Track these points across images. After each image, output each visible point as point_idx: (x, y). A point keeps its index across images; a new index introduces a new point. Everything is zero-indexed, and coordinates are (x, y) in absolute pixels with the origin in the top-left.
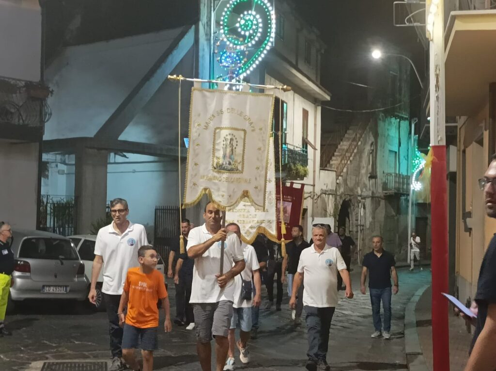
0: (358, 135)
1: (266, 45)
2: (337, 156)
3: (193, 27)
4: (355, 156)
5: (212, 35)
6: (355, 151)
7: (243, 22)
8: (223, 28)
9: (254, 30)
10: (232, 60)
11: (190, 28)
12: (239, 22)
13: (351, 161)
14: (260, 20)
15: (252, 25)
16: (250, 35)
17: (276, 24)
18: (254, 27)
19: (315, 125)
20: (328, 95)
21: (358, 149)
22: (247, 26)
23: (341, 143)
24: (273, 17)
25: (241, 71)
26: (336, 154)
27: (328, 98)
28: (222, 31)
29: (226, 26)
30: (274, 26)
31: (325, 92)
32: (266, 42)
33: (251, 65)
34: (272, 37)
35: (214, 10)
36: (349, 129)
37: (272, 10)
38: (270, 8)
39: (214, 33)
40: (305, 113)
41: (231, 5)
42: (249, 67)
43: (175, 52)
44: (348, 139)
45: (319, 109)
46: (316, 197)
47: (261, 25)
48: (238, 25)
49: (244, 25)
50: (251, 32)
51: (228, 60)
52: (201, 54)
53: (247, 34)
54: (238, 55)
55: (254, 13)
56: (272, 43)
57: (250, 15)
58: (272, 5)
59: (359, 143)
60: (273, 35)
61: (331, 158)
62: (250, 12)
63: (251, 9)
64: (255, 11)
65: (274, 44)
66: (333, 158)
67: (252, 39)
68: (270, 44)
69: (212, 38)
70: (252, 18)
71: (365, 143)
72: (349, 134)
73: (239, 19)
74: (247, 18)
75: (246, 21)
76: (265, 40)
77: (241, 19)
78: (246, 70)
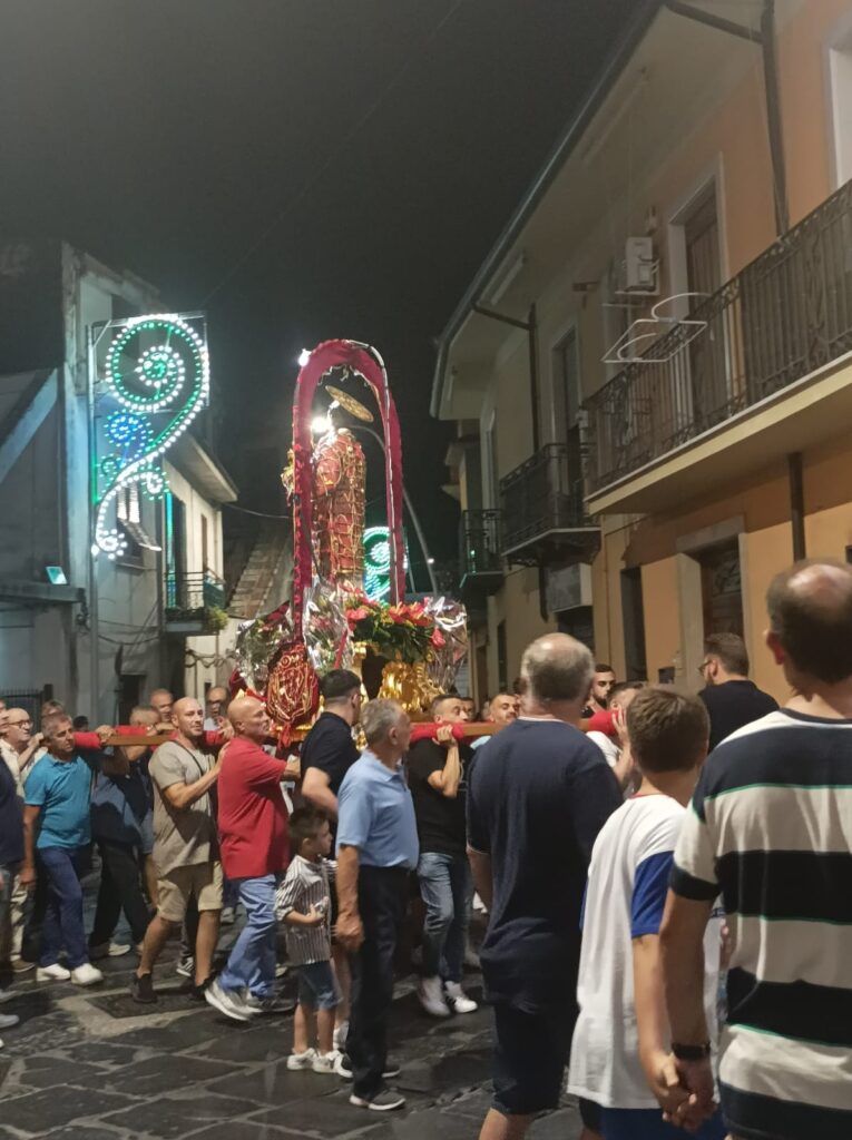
0: (272, 560)
1: (194, 403)
2: (242, 593)
3: (55, 371)
4: (270, 593)
5: (91, 386)
6: (271, 584)
7: (148, 365)
8: (112, 375)
9: (169, 379)
10: (130, 429)
11: (51, 373)
12: (142, 365)
13: (265, 601)
14: (180, 362)
15: (166, 369)
16: (164, 387)
17: (211, 367)
18: (170, 374)
19: (216, 542)
20: (235, 491)
21: (274, 580)
22: (158, 371)
23: (245, 573)
24: (205, 357)
25: (148, 449)
26: (238, 590)
27: (234, 497)
28: (110, 380)
29: (116, 371)
30: (206, 372)
31: (231, 487)
32: (193, 399)
33: (168, 437)
34: (204, 392)
35: (93, 343)
36: (253, 549)
37: (203, 345)
38: (199, 342)
39: (95, 383)
40: (204, 520)
41: (124, 335)
42: (164, 441)
43: (29, 415)
44: (258, 566)
45: (220, 514)
46: (221, 662)
47: (182, 370)
48: (139, 370)
49: (152, 369)
50: (165, 381)
51: (122, 429)
52: (68, 418)
53: (157, 385)
54: (141, 422)
55: (169, 349)
56: (204, 400)
57: (163, 352)
58: (201, 337)
59: (276, 571)
60: (206, 387)
61: (231, 598)
62: (161, 348)
63: (164, 344)
64: (170, 345)
65: (208, 402)
66: (235, 597)
67: (167, 395)
68: (200, 403)
69: (91, 391)
70: (165, 358)
71: (283, 570)
72: (256, 556)
73: (141, 360)
74: (156, 358)
75: (155, 363)
76: (192, 395)
77: (145, 359)
78: (159, 446)
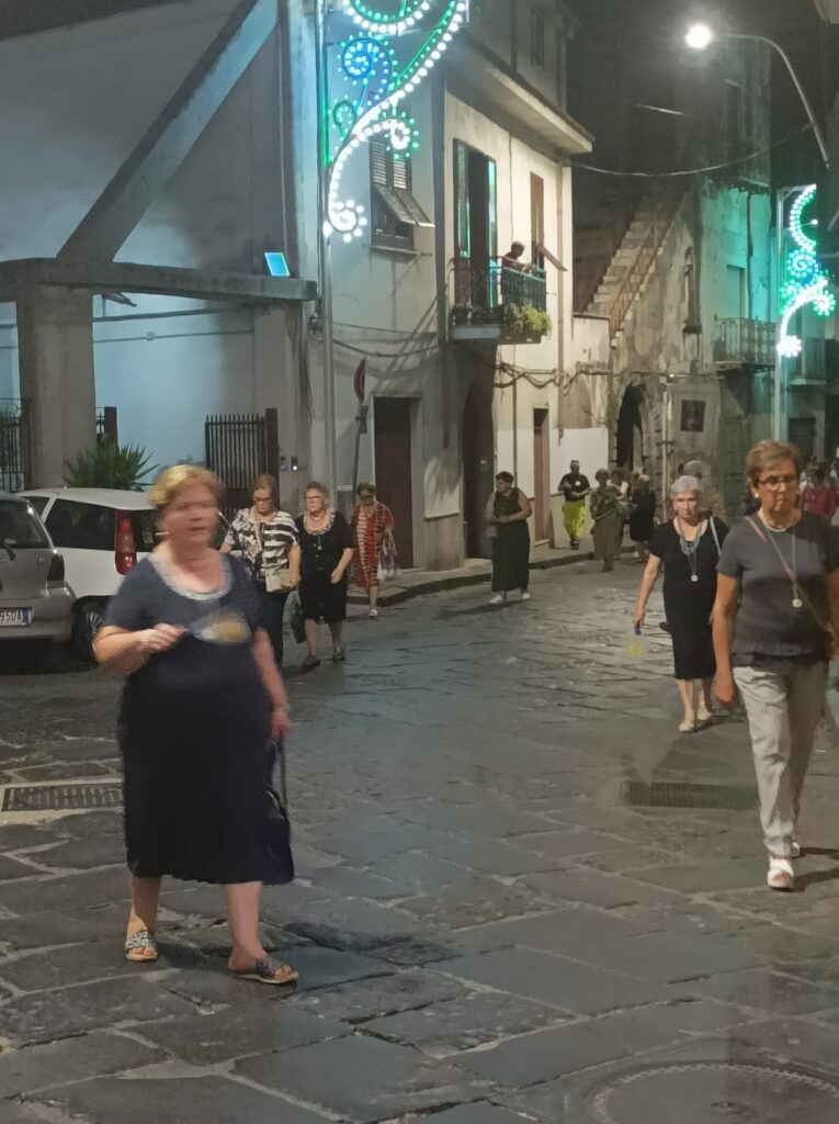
0: (657, 233)
1: (449, 19)
2: (610, 283)
4: (650, 282)
5: (320, 2)
6: (652, 270)
10: (369, 59)
13: (641, 295)
19: (560, 212)
20: (587, 139)
21: (657, 267)
23: (618, 253)
25: (391, 86)
26: (606, 278)
27: (587, 147)
31: (580, 132)
32: (449, 13)
33: (416, 70)
36: (633, 219)
40: (537, 184)
42: (411, 76)
43: (234, 46)
44: (634, 243)
45: (568, 172)
46: (565, 382)
51: (359, 60)
52: (294, 49)
54: (382, 49)
56: (463, 14)
59: (660, 251)
61: (596, 290)
65: (468, 16)
66: (601, 289)
67: (414, 8)
68: (458, 18)
69: (320, 9)
71: (672, 249)
72: (634, 231)
76: (447, 8)
78: (405, 82)
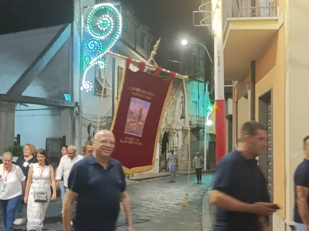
0: (174, 92)
1: (116, 36)
3: (70, 24)
4: (172, 105)
5: (82, 30)
6: (172, 101)
7: (101, 22)
8: (89, 26)
9: (108, 27)
10: (95, 45)
11: (68, 25)
12: (99, 22)
13: (169, 108)
14: (112, 21)
15: (107, 24)
16: (106, 30)
17: (122, 23)
18: (109, 25)
24: (120, 19)
25: (100, 52)
28: (88, 27)
29: (91, 24)
32: (116, 34)
33: (107, 48)
34: (120, 32)
35: (83, 14)
38: (119, 14)
39: (83, 28)
41: (94, 11)
43: (58, 40)
47: (112, 24)
48: (98, 24)
49: (103, 24)
50: (107, 28)
51: (92, 45)
52: (75, 41)
53: (104, 29)
54: (98, 42)
55: (108, 16)
57: (106, 17)
58: (119, 12)
59: (174, 97)
60: (120, 30)
62: (106, 16)
63: (106, 14)
64: (109, 15)
65: (121, 35)
67: (107, 32)
68: (118, 36)
69: (82, 31)
70: (107, 19)
71: (178, 96)
73: (99, 20)
74: (104, 19)
75: (104, 21)
78: (104, 51)
